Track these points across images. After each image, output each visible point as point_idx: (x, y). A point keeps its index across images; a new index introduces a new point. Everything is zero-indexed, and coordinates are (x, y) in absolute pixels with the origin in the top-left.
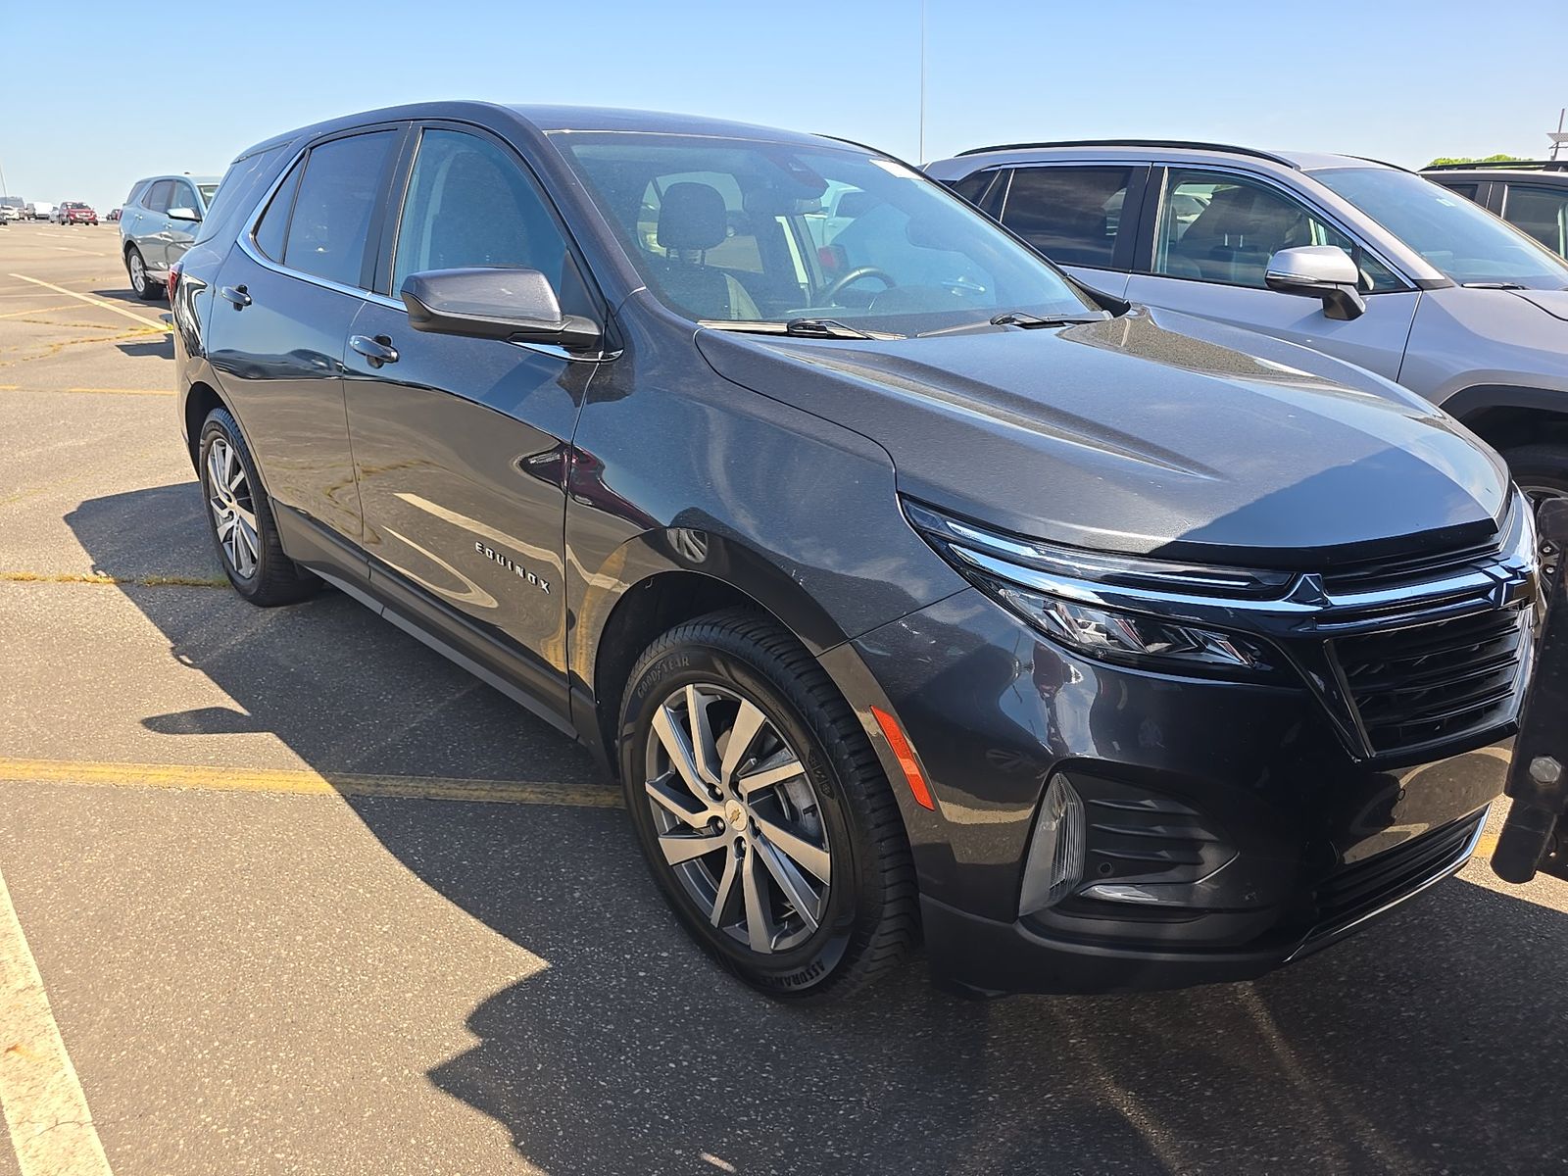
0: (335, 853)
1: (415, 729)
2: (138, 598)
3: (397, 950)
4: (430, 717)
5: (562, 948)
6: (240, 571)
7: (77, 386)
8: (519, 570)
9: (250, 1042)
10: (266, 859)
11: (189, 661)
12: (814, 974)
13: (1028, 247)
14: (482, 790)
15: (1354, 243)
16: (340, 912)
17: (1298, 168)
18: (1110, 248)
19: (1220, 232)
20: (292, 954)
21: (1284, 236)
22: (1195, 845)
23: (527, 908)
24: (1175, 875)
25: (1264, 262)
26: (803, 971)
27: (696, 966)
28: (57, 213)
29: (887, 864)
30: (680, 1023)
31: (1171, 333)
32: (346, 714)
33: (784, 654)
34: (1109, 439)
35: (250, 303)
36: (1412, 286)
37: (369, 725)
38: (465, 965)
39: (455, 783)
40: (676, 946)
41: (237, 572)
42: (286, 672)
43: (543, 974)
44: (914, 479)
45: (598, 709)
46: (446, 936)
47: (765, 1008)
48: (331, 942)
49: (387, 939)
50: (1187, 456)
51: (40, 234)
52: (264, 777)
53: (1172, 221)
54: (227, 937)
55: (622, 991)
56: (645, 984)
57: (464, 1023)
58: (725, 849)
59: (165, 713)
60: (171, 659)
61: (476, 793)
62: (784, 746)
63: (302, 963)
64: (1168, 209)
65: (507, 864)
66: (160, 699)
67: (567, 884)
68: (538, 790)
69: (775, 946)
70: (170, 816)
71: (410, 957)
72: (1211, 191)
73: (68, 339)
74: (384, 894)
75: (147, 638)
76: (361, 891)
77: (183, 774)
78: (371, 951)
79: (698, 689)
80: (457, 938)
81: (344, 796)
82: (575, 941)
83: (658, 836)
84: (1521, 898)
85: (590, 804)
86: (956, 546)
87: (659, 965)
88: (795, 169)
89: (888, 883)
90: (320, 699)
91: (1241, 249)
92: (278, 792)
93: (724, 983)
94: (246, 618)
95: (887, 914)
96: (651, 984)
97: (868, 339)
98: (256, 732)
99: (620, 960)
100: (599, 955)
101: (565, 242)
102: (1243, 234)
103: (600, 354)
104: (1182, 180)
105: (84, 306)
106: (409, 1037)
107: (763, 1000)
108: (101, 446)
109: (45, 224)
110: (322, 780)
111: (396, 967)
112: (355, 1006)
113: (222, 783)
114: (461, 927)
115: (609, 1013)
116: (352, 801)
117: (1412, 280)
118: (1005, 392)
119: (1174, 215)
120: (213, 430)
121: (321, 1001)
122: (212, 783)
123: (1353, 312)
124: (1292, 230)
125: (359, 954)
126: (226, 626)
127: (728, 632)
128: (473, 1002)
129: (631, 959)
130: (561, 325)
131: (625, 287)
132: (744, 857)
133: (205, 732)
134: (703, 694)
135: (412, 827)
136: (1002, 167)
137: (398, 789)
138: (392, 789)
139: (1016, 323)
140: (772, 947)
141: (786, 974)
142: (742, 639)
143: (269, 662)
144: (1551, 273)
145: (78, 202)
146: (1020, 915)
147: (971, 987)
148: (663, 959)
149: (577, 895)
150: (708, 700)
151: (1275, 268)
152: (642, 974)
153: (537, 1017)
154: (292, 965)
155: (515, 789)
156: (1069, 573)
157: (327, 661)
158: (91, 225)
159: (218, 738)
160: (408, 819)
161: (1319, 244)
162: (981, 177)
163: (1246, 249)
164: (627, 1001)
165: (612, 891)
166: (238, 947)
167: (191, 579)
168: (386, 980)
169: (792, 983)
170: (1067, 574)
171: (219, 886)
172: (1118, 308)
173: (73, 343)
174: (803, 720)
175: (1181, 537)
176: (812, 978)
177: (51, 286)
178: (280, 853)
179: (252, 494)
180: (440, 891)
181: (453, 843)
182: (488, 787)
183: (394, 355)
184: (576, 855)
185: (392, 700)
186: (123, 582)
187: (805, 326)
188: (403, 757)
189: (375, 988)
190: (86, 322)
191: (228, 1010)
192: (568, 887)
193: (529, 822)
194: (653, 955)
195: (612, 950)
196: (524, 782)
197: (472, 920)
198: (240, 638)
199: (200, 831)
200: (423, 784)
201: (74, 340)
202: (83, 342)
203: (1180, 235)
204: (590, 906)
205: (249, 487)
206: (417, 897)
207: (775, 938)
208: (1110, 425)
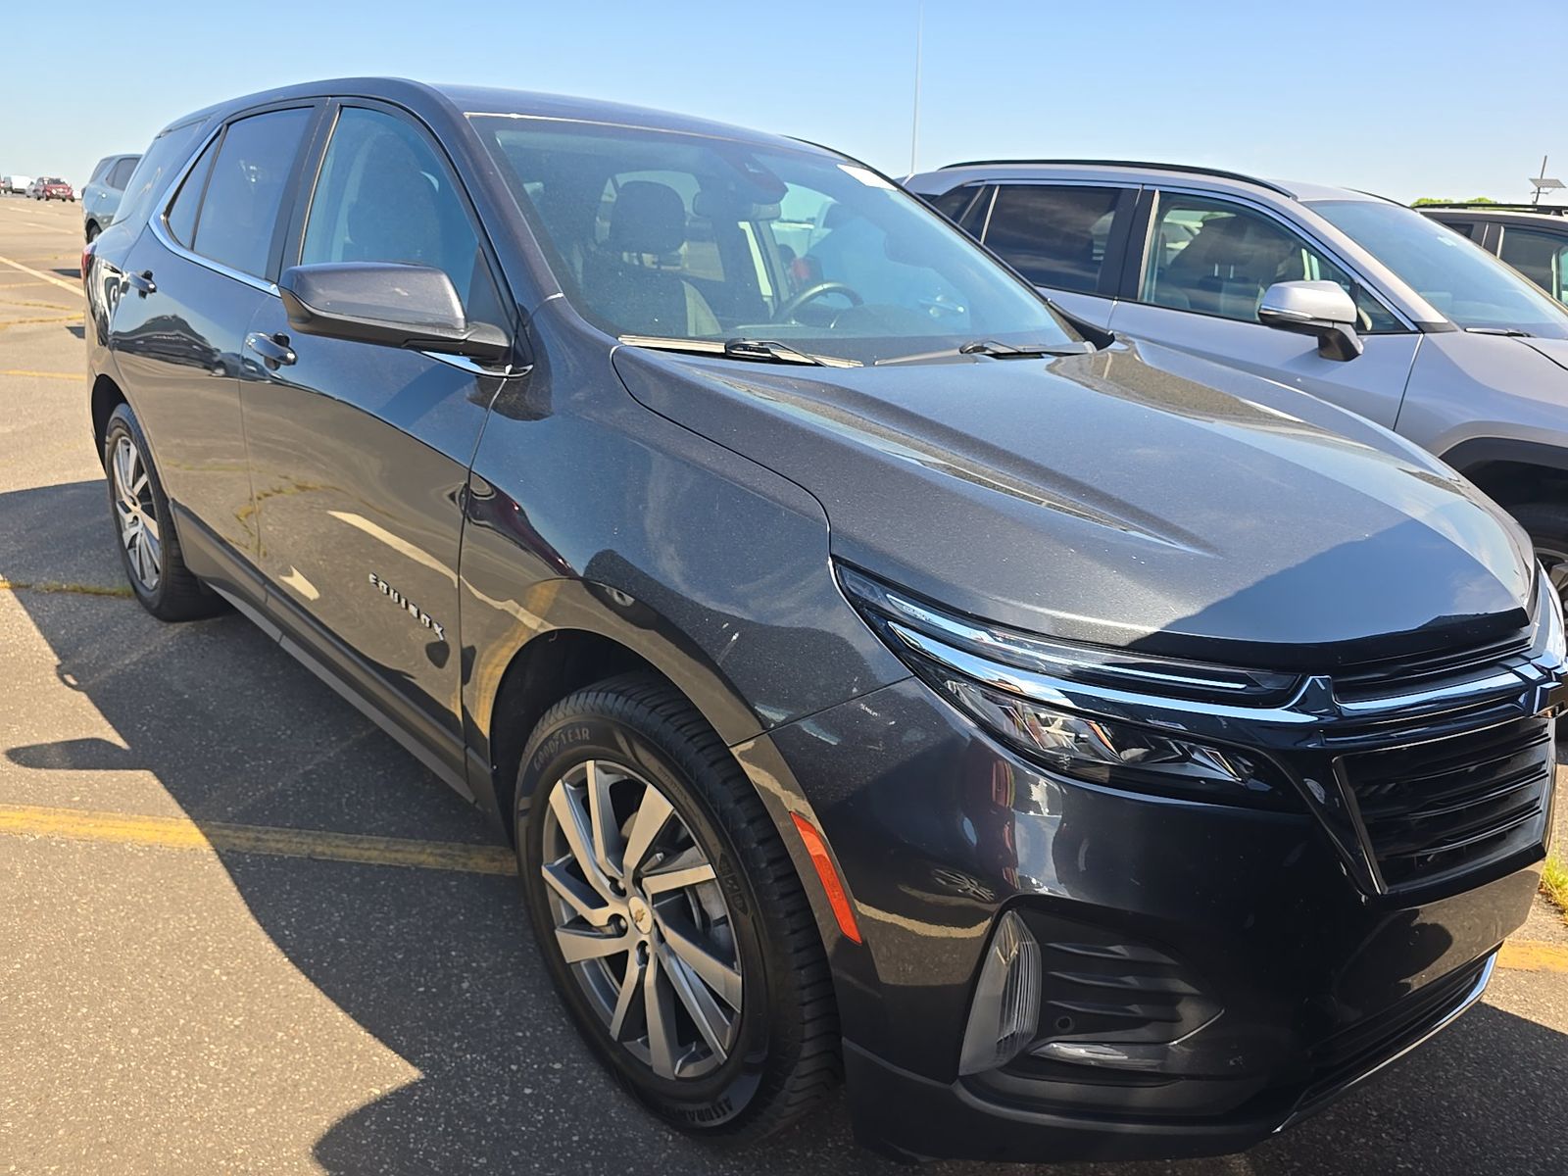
0: (195, 922)
1: (311, 772)
2: (32, 605)
3: (246, 1050)
4: (329, 758)
5: (439, 1054)
6: (144, 582)
7: (17, 369)
8: (413, 610)
9: (53, 1168)
10: (114, 927)
11: (73, 682)
12: (720, 1112)
13: (1008, 269)
14: (375, 849)
15: (1352, 280)
16: (188, 998)
17: (1295, 198)
18: (1096, 272)
19: (1211, 262)
20: (122, 1051)
21: (1277, 268)
22: (1172, 999)
23: (405, 1000)
24: (1145, 1033)
25: (1254, 295)
26: (709, 1106)
27: (593, 1081)
28: (33, 187)
29: (806, 995)
30: (566, 1158)
31: (1159, 371)
32: (236, 752)
33: (697, 735)
34: (1084, 499)
35: (154, 291)
36: (1412, 328)
37: (259, 766)
38: (323, 1073)
39: (346, 839)
40: (571, 1056)
41: (141, 583)
42: (178, 698)
43: (412, 1087)
44: (851, 541)
45: (495, 775)
46: (307, 1034)
47: (666, 1140)
48: (171, 1038)
49: (238, 1036)
50: (1175, 524)
51: (12, 209)
52: (132, 824)
53: (1160, 246)
54: (51, 1026)
55: (502, 1112)
56: (530, 1105)
57: (310, 1150)
58: (625, 953)
59: (34, 742)
60: (53, 678)
61: (367, 854)
62: (693, 844)
63: (133, 1064)
64: (1157, 235)
65: (390, 944)
66: (32, 726)
67: (456, 971)
68: (438, 851)
69: (679, 1072)
70: (15, 869)
71: (261, 1060)
72: (1200, 218)
73: (16, 318)
74: (244, 977)
75: (33, 654)
76: (217, 972)
77: (41, 817)
78: (216, 1051)
79: (601, 767)
80: (319, 1037)
81: (217, 851)
82: (456, 1045)
83: (554, 928)
84: (1528, 1018)
85: (494, 872)
86: (896, 625)
87: (548, 1080)
88: (751, 170)
89: (807, 1017)
90: (210, 732)
91: (1232, 281)
92: (143, 844)
93: (623, 1106)
94: (146, 634)
95: (805, 1054)
96: (537, 1105)
97: (817, 364)
98: (131, 769)
99: (505, 1072)
100: (481, 1065)
101: (478, 238)
102: (1235, 265)
103: (508, 368)
104: (1174, 204)
105: (40, 284)
106: (242, 1167)
107: (665, 1130)
108: (28, 434)
109: (21, 199)
110: (195, 830)
111: (242, 1072)
112: (185, 1124)
113: (83, 831)
114: (325, 1023)
115: (484, 1142)
116: (225, 858)
117: (1414, 323)
118: (967, 437)
119: (1164, 242)
120: (118, 427)
121: (146, 1115)
122: (71, 830)
123: (1349, 353)
124: (1285, 261)
125: (202, 1054)
126: (122, 642)
127: (635, 703)
128: (325, 1123)
129: (518, 1071)
130: (464, 333)
131: (540, 293)
132: (647, 964)
133: (76, 767)
134: (606, 773)
135: (289, 893)
136: (986, 183)
137: (280, 845)
138: (273, 844)
139: (988, 352)
140: (676, 1072)
141: (690, 1107)
142: (650, 712)
143: (162, 687)
144: (1554, 321)
145: (55, 177)
146: (961, 1074)
147: (901, 1149)
148: (555, 1072)
149: (465, 985)
150: (611, 779)
151: (1267, 302)
152: (528, 1091)
153: (398, 1144)
154: (120, 1066)
155: (413, 850)
156: (1031, 667)
157: (227, 686)
158: (68, 201)
159: (87, 775)
160: (285, 883)
161: (1312, 279)
162: (964, 192)
163: (1237, 280)
164: (507, 1127)
165: (506, 981)
166: (62, 1040)
167: (93, 586)
168: (227, 1089)
169: (696, 1118)
170: (1029, 668)
171: (55, 961)
172: (1101, 340)
173: (21, 322)
174: (713, 816)
175: (1168, 627)
176: (719, 1117)
177: (10, 263)
178: (133, 920)
179: (154, 500)
180: (308, 976)
181: (332, 914)
182: (382, 846)
183: (291, 356)
184: (470, 934)
185: (290, 737)
186: (19, 586)
187: (746, 348)
188: (291, 806)
189: (212, 1099)
190: (40, 302)
191: (33, 1124)
192: (456, 975)
193: (423, 892)
194: (543, 1066)
195: (495, 1059)
196: (424, 841)
197: (340, 1014)
198: (135, 657)
199: (45, 889)
200: (310, 840)
201: (23, 319)
202: (31, 322)
203: (1169, 261)
204: (478, 1001)
205: (151, 492)
206: (280, 983)
207: (680, 1062)
208: (1087, 482)
